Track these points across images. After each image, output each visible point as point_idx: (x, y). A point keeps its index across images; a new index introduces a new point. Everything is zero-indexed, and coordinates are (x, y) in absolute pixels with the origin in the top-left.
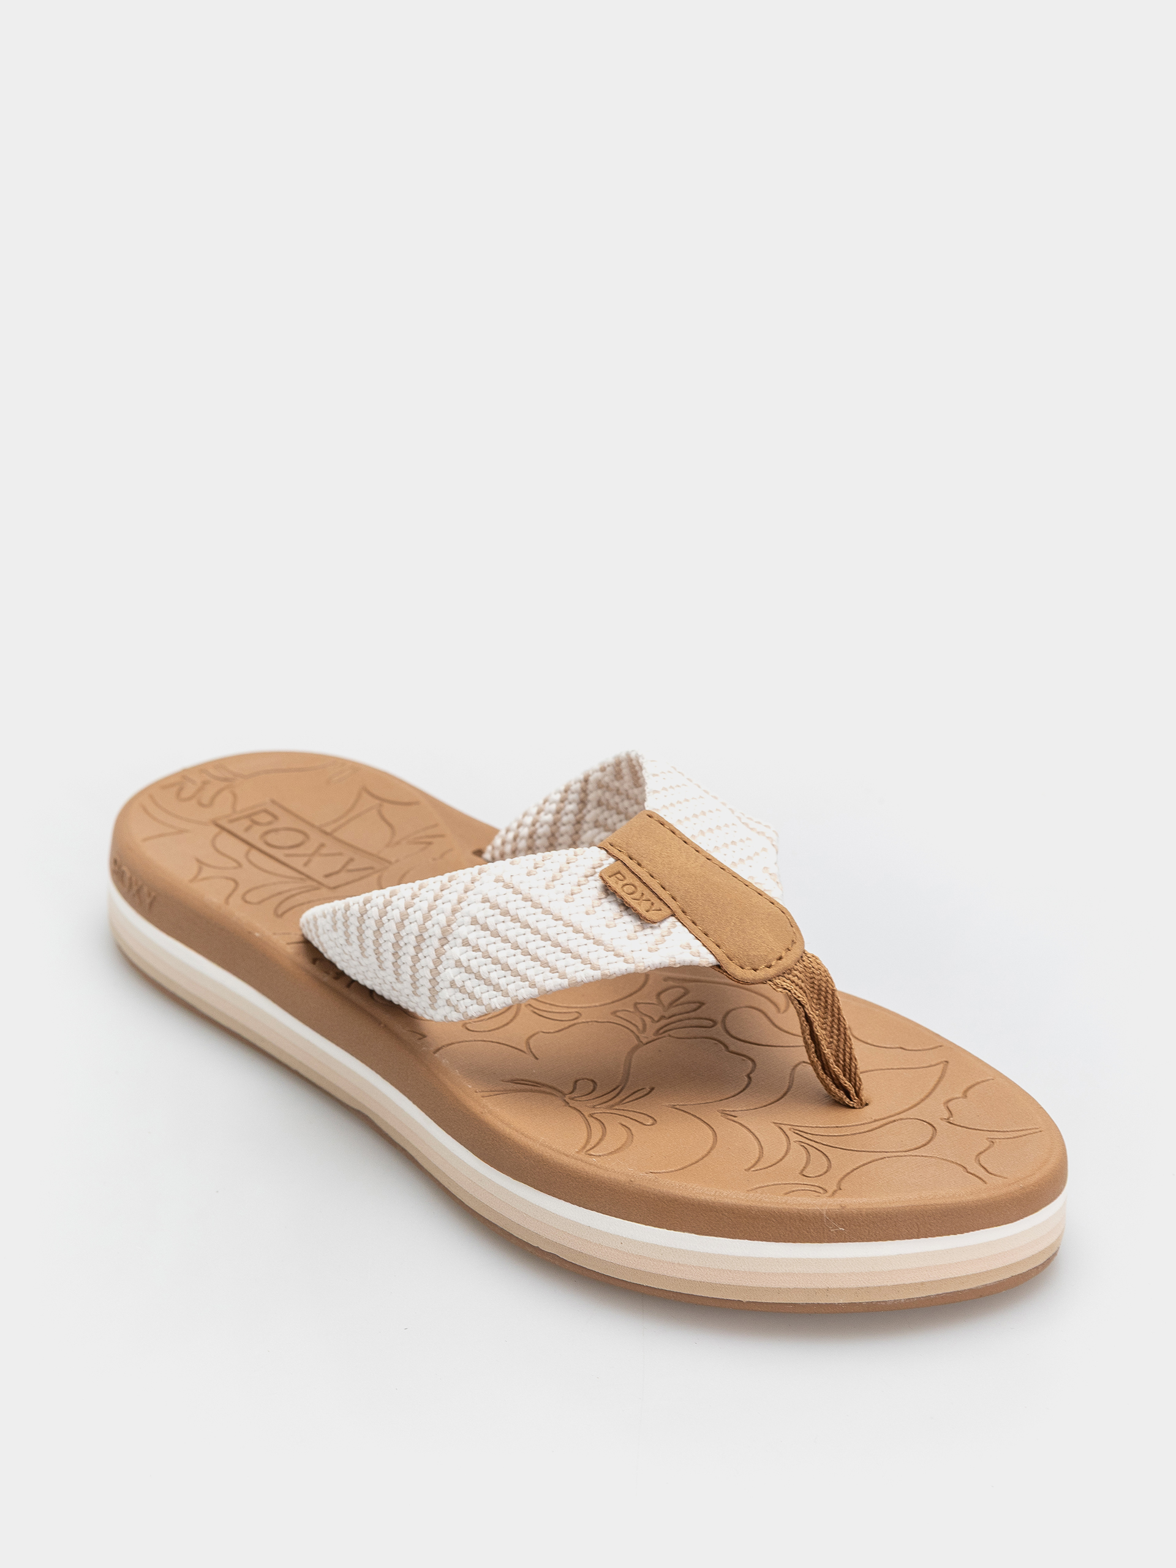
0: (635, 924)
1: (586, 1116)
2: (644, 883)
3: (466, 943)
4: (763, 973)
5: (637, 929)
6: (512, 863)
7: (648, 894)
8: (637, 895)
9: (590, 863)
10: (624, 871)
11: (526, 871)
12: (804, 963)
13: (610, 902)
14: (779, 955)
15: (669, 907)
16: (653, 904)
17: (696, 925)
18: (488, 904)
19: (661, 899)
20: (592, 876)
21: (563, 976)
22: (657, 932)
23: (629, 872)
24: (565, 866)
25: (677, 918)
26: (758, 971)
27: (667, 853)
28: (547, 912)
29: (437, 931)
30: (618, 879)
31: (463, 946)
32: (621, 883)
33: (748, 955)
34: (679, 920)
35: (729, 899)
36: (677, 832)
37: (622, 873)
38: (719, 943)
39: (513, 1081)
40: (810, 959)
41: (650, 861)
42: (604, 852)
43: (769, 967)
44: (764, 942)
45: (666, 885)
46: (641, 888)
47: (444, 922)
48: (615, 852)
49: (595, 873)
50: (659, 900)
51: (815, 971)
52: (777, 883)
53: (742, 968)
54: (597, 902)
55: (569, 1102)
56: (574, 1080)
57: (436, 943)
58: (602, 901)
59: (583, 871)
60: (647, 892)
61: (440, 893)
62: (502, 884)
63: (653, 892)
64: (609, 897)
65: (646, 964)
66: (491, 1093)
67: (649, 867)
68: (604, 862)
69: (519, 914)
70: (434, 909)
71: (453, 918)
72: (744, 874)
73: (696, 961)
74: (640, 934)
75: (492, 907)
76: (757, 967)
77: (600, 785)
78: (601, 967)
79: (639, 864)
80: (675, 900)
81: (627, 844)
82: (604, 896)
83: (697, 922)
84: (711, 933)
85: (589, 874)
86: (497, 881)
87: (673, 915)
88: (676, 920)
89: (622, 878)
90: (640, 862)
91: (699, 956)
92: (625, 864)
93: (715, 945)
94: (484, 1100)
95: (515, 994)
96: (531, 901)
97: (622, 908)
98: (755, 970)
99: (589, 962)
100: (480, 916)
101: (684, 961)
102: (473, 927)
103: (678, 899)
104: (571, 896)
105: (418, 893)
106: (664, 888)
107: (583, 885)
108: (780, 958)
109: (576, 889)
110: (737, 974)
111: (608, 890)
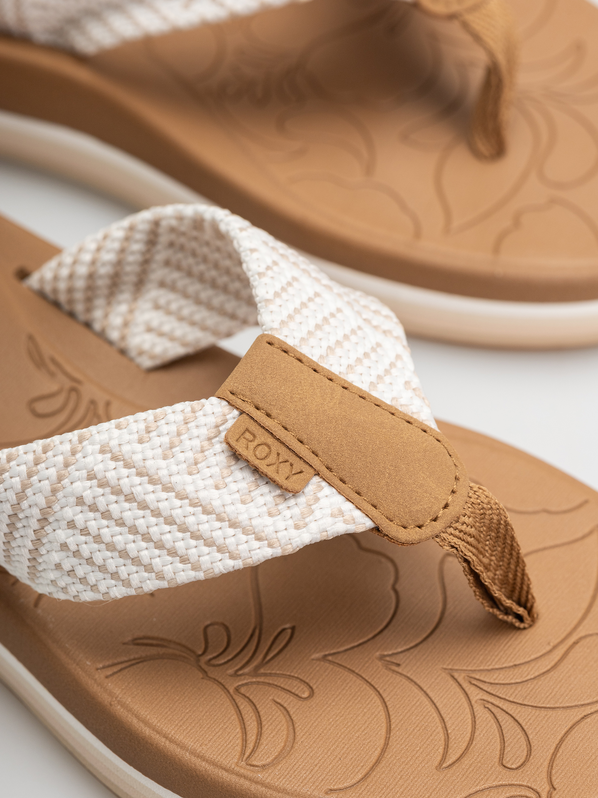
0: (274, 494)
1: (231, 691)
2: (278, 440)
3: (71, 525)
4: (430, 529)
5: (278, 502)
6: (118, 427)
7: (285, 454)
8: (272, 458)
9: (212, 420)
10: (254, 427)
11: (136, 437)
12: (472, 500)
13: (241, 469)
14: (444, 503)
15: (311, 466)
16: (292, 465)
17: (344, 482)
18: (95, 482)
19: (300, 458)
20: (216, 437)
21: (196, 568)
22: (302, 500)
23: (258, 427)
24: (183, 428)
25: (321, 477)
26: (423, 528)
27: (299, 394)
28: (167, 489)
29: (36, 512)
30: (247, 440)
31: (69, 528)
32: (252, 445)
33: (410, 512)
34: (324, 479)
35: (378, 442)
36: (304, 360)
37: (250, 429)
38: (375, 502)
39: (137, 642)
40: (477, 493)
41: (281, 409)
42: (224, 403)
43: (435, 520)
44: (426, 492)
45: (304, 437)
46: (276, 446)
47: (42, 502)
48: (239, 402)
49: (220, 432)
50: (298, 459)
51: (485, 506)
52: (423, 399)
53: (405, 528)
54: (226, 472)
55: (206, 670)
56: (202, 627)
57: (35, 525)
58: (232, 468)
59: (204, 432)
60: (283, 450)
61: (34, 469)
62: (109, 455)
63: (290, 449)
64: (239, 462)
65: (295, 545)
66: (115, 669)
67: (281, 417)
68: (228, 417)
69: (134, 492)
70: (30, 487)
71: (53, 498)
72: (386, 398)
73: (351, 528)
74: (282, 506)
75: (100, 486)
76: (421, 523)
77: (172, 230)
78: (242, 555)
79: (268, 415)
80: (317, 456)
81: (250, 390)
82: (234, 462)
83: (346, 479)
84: (363, 490)
85: (212, 435)
86: (102, 452)
87: (318, 474)
88: (321, 480)
89: (251, 437)
90: (269, 412)
91: (354, 523)
92: (252, 418)
93: (370, 506)
94: (110, 685)
95: (140, 586)
96: (148, 475)
97: (257, 476)
98: (420, 527)
99: (227, 551)
100: (88, 495)
101: (338, 533)
102: (79, 508)
103: (320, 453)
104: (194, 467)
105: (7, 466)
106: (301, 442)
107: (207, 450)
108: (446, 506)
109: (199, 456)
110: (400, 537)
111: (236, 456)
